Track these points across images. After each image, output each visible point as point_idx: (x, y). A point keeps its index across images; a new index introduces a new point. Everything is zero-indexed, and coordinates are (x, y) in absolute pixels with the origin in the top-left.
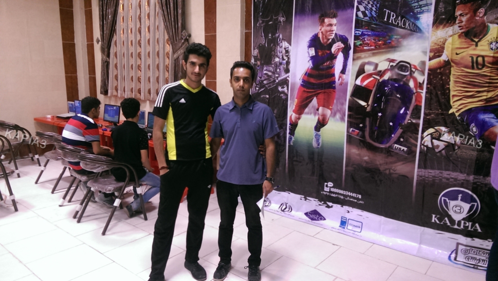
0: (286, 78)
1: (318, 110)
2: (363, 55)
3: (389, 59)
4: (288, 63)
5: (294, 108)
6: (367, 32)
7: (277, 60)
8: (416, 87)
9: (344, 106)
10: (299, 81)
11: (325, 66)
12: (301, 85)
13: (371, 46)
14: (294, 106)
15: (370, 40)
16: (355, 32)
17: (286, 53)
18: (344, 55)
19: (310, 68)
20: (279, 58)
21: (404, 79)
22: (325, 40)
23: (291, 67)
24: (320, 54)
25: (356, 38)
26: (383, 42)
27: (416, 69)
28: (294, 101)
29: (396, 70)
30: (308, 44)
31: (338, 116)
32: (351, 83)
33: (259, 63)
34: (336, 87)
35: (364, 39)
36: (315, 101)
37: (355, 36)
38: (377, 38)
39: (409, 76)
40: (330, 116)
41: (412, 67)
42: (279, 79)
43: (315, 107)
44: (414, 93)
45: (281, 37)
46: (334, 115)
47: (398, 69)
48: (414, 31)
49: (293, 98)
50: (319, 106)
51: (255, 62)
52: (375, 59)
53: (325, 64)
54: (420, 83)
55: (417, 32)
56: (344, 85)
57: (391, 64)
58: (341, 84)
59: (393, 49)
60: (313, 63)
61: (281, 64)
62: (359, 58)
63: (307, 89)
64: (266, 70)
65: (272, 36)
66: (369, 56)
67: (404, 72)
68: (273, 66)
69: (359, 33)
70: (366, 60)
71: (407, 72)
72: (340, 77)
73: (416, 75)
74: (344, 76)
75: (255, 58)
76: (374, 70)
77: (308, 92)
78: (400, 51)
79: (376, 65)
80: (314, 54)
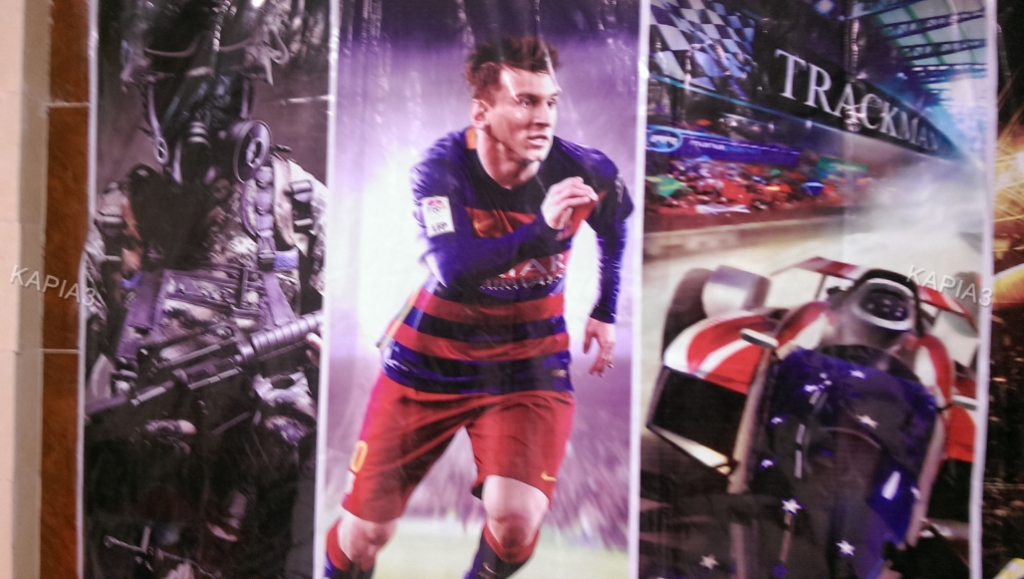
0: (302, 336)
1: (478, 490)
2: (692, 238)
3: (819, 259)
4: (311, 264)
5: (349, 488)
6: (707, 140)
7: (243, 246)
8: (943, 382)
9: (620, 471)
10: (376, 351)
11: (509, 281)
12: (389, 369)
13: (731, 202)
14: (351, 477)
15: (722, 176)
16: (649, 135)
17: (296, 217)
18: (599, 236)
19: (431, 289)
20: (255, 238)
21: (893, 350)
22: (507, 167)
23: (330, 282)
24: (477, 226)
25: (657, 163)
26: (786, 188)
27: (942, 307)
28: (348, 451)
29: (856, 311)
30: (416, 177)
31: (588, 520)
32: (644, 363)
33: (131, 259)
34: (574, 381)
35: (696, 168)
36: (460, 449)
37: (649, 155)
38: (755, 170)
39: (912, 338)
40: (546, 518)
41: (923, 296)
42: (260, 340)
43: (461, 477)
44: (940, 410)
45: (264, 136)
46: (564, 515)
47: (863, 306)
48: (920, 149)
49: (345, 437)
50: (482, 473)
51: (108, 251)
52: (751, 261)
53: (512, 273)
54: (959, 367)
55: (932, 153)
56: (613, 374)
57: (832, 282)
58: (598, 368)
59: (833, 219)
60: (446, 268)
61: (267, 266)
62: (672, 253)
63: (418, 389)
64: (178, 295)
65: (211, 134)
66: (725, 247)
67: (891, 317)
68: (221, 275)
69: (670, 145)
70: (711, 264)
71: (900, 319)
72: (591, 335)
73: (942, 329)
74: (610, 331)
75: (110, 232)
76: (747, 307)
77: (424, 404)
78: (866, 228)
79: (761, 287)
80: (450, 228)
